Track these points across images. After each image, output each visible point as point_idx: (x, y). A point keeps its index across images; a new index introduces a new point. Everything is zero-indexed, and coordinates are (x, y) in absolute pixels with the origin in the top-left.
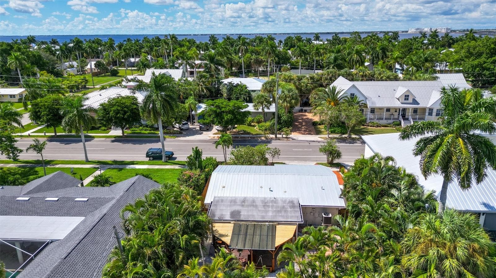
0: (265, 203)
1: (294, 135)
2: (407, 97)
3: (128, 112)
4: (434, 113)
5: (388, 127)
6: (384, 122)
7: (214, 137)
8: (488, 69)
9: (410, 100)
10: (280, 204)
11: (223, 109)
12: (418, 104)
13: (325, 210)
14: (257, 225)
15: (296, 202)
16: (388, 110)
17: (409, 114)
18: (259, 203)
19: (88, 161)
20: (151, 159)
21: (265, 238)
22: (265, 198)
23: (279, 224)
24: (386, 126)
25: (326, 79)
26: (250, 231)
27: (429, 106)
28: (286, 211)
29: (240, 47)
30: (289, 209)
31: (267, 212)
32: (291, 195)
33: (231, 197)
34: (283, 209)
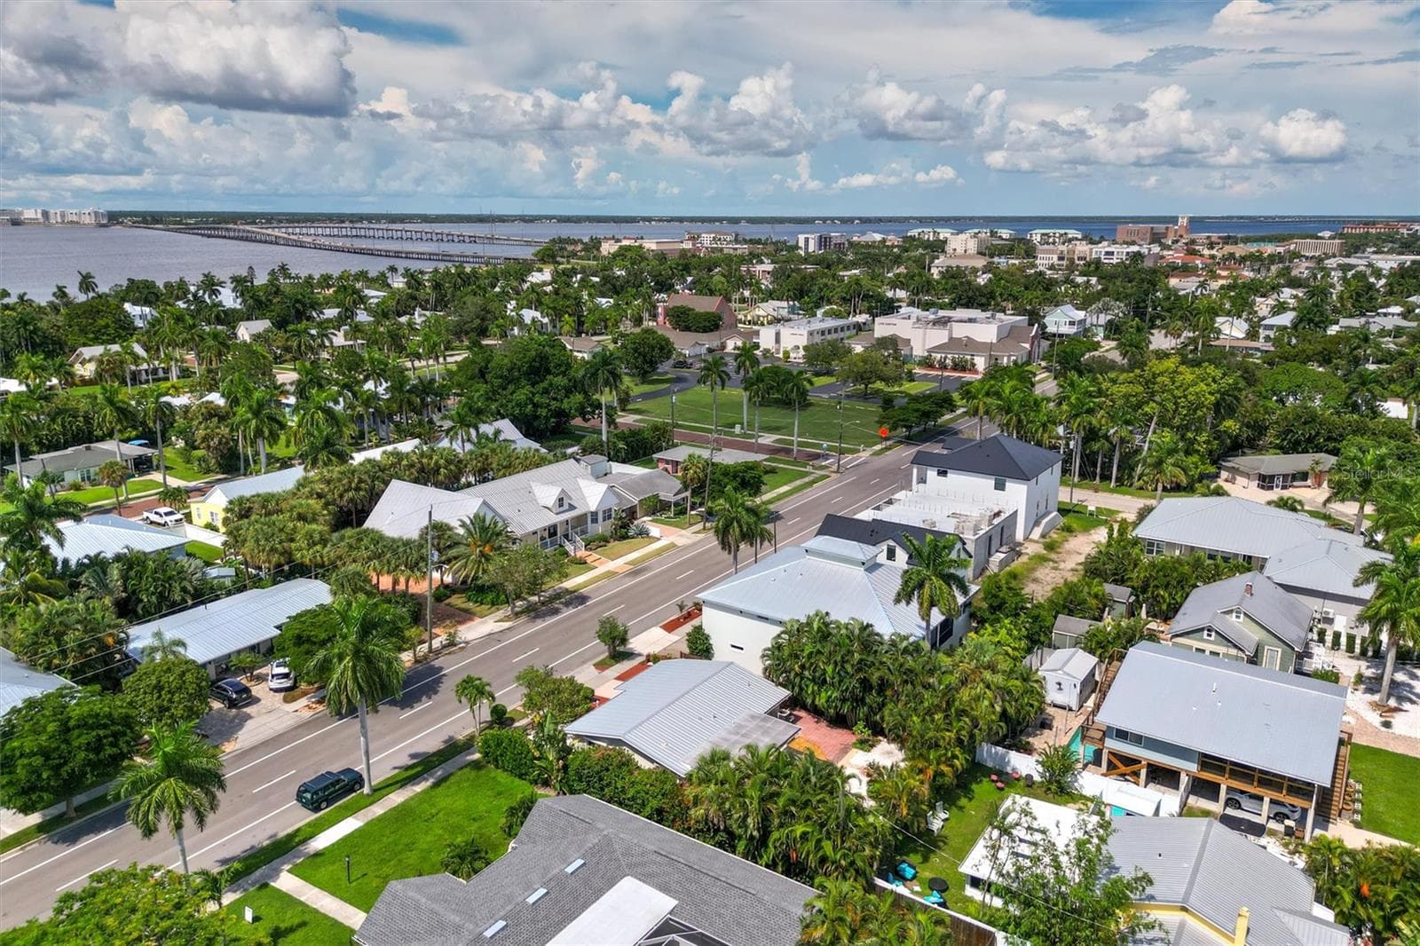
2: (561, 502)
4: (600, 517)
7: (309, 707)
10: (751, 725)
12: (576, 509)
20: (324, 805)
22: (727, 728)
27: (593, 509)
28: (770, 728)
30: (769, 725)
34: (764, 728)
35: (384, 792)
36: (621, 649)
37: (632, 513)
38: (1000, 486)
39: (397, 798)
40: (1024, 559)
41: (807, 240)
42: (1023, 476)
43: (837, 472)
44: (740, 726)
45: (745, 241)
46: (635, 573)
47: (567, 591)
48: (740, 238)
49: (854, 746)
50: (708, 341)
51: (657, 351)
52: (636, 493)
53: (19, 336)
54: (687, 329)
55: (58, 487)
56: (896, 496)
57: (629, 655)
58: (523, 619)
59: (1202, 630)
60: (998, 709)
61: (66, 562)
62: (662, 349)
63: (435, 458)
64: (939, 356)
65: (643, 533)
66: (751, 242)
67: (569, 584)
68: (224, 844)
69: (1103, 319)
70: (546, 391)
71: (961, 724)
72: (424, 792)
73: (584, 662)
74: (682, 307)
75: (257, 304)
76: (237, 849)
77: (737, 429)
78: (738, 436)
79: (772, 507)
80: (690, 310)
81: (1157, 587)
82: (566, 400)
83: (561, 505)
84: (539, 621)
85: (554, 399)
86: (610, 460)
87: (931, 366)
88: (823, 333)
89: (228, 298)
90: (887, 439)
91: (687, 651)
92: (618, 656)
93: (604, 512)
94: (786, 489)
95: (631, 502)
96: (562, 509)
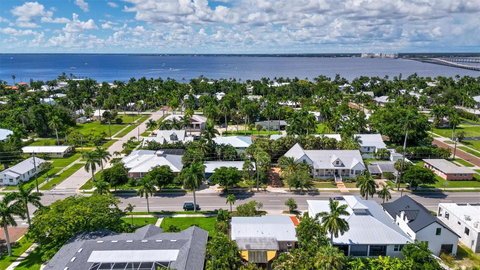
0: (261, 240)
1: (269, 188)
2: (338, 163)
3: (166, 178)
4: (354, 172)
5: (326, 181)
6: (324, 178)
7: (219, 191)
8: (397, 132)
9: (340, 164)
10: (268, 241)
11: (227, 176)
12: (344, 166)
13: (289, 243)
14: (258, 252)
15: (275, 239)
16: (327, 170)
17: (340, 173)
18: (258, 241)
19: (149, 213)
20: (186, 210)
21: (263, 257)
22: (260, 237)
23: (268, 251)
24: (325, 181)
25: (288, 143)
26: (256, 255)
27: (351, 168)
28: (271, 244)
29: (224, 107)
30: (272, 243)
31: (262, 245)
32: (272, 236)
33: (244, 237)
34: (269, 244)
35: (198, 213)
36: (295, 210)
37: (379, 176)
39: (198, 216)
44: (265, 239)
47: (317, 190)
52: (382, 169)
57: (297, 213)
58: (292, 192)
67: (320, 189)
72: (204, 217)
75: (372, 87)
76: (165, 210)
84: (294, 195)
92: (293, 212)
93: (357, 171)
94: (473, 189)
95: (380, 172)
96: (337, 165)
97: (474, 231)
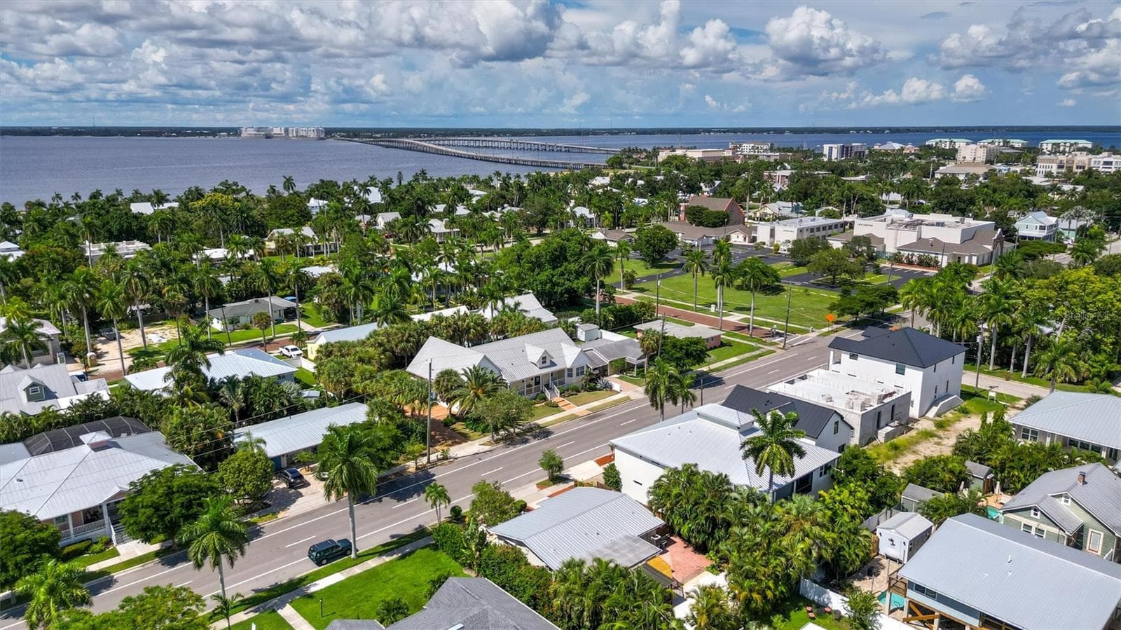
0: (612, 548)
2: (544, 359)
4: (574, 372)
5: (537, 403)
9: (548, 363)
10: (624, 544)
12: (556, 365)
15: (631, 536)
18: (607, 551)
20: (324, 562)
23: (648, 561)
27: (569, 366)
28: (637, 547)
30: (637, 545)
31: (625, 555)
34: (632, 548)
35: (365, 558)
36: (558, 474)
37: (603, 371)
38: (900, 371)
39: (372, 563)
40: (913, 433)
41: (831, 149)
42: (921, 364)
43: (783, 348)
44: (614, 543)
45: (779, 150)
46: (591, 418)
47: (538, 426)
48: (776, 146)
49: (707, 569)
50: (714, 234)
51: (664, 243)
52: (608, 356)
53: (237, 221)
54: (700, 224)
55: (236, 327)
56: (810, 374)
57: (565, 479)
58: (501, 444)
59: (1030, 509)
60: (814, 554)
61: (213, 380)
62: (668, 241)
63: (467, 321)
64: (906, 253)
65: (608, 387)
66: (784, 150)
67: (541, 422)
68: (257, 579)
69: (1075, 224)
70: (562, 274)
71: (777, 561)
72: (391, 562)
73: (531, 481)
74: (698, 207)
76: (265, 584)
77: (713, 308)
78: (712, 314)
79: (715, 374)
80: (704, 209)
81: (1013, 468)
82: (576, 281)
83: (544, 362)
84: (511, 447)
85: (568, 280)
86: (601, 328)
87: (900, 261)
88: (812, 230)
89: (375, 196)
90: (837, 323)
91: (602, 482)
92: (556, 479)
93: (578, 369)
94: (735, 359)
95: (604, 362)
96: (545, 365)
97: (853, 416)
